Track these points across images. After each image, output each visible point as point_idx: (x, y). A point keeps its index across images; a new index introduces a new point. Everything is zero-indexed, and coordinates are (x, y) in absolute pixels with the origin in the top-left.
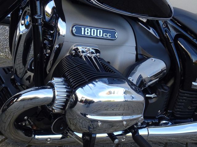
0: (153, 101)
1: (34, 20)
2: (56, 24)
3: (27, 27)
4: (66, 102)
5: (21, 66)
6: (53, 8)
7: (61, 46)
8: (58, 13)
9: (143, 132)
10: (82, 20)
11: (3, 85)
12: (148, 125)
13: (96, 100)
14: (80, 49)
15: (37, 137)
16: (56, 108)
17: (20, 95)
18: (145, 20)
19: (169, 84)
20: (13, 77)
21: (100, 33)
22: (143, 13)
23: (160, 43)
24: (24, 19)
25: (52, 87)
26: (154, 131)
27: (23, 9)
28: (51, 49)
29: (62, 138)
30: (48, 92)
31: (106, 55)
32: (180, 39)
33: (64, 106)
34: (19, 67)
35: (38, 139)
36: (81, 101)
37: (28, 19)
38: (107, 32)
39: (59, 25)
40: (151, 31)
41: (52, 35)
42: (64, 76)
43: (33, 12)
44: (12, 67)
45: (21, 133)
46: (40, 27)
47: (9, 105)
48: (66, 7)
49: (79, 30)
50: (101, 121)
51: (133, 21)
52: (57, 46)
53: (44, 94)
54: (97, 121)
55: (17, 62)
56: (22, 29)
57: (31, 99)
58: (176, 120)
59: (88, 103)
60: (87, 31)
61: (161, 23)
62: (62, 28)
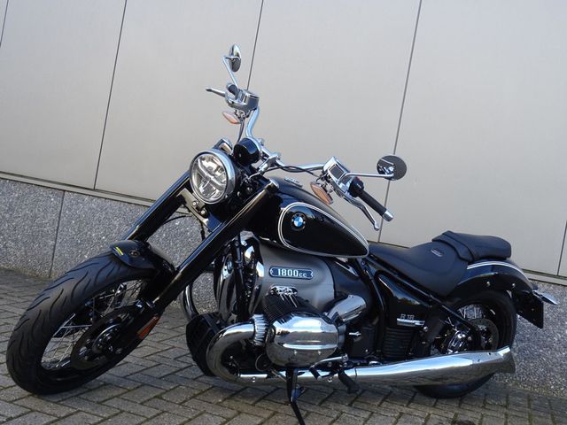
0: (359, 339)
1: (235, 265)
2: (255, 267)
3: (229, 271)
4: (265, 335)
5: (226, 311)
6: (252, 253)
7: (260, 286)
8: (257, 257)
9: (350, 373)
10: (278, 262)
11: (210, 329)
12: (355, 366)
13: (291, 331)
14: (278, 288)
15: (242, 376)
16: (257, 342)
17: (225, 331)
18: (344, 260)
19: (375, 323)
20: (218, 322)
21: (295, 273)
22: (342, 253)
23: (360, 281)
24: (226, 265)
25: (253, 322)
26: (363, 372)
27: (226, 256)
28: (252, 290)
29: (267, 378)
30: (249, 327)
31: (304, 294)
32: (381, 276)
33: (264, 339)
34: (224, 311)
35: (242, 378)
36: (278, 334)
37: (230, 264)
38: (303, 272)
39: (258, 268)
40: (351, 270)
41: (252, 278)
42: (264, 313)
43: (235, 258)
44: (217, 313)
45: (226, 371)
46: (241, 271)
47: (215, 342)
48: (263, 251)
49: (276, 272)
50: (297, 350)
51: (330, 262)
52: (256, 287)
53: (246, 329)
54: (293, 350)
55: (222, 308)
56: (225, 274)
57: (237, 333)
58: (386, 359)
59: (284, 334)
60: (283, 272)
61: (360, 260)
62: (261, 270)
